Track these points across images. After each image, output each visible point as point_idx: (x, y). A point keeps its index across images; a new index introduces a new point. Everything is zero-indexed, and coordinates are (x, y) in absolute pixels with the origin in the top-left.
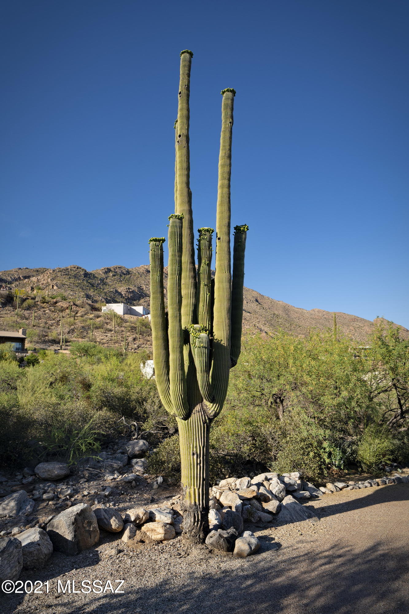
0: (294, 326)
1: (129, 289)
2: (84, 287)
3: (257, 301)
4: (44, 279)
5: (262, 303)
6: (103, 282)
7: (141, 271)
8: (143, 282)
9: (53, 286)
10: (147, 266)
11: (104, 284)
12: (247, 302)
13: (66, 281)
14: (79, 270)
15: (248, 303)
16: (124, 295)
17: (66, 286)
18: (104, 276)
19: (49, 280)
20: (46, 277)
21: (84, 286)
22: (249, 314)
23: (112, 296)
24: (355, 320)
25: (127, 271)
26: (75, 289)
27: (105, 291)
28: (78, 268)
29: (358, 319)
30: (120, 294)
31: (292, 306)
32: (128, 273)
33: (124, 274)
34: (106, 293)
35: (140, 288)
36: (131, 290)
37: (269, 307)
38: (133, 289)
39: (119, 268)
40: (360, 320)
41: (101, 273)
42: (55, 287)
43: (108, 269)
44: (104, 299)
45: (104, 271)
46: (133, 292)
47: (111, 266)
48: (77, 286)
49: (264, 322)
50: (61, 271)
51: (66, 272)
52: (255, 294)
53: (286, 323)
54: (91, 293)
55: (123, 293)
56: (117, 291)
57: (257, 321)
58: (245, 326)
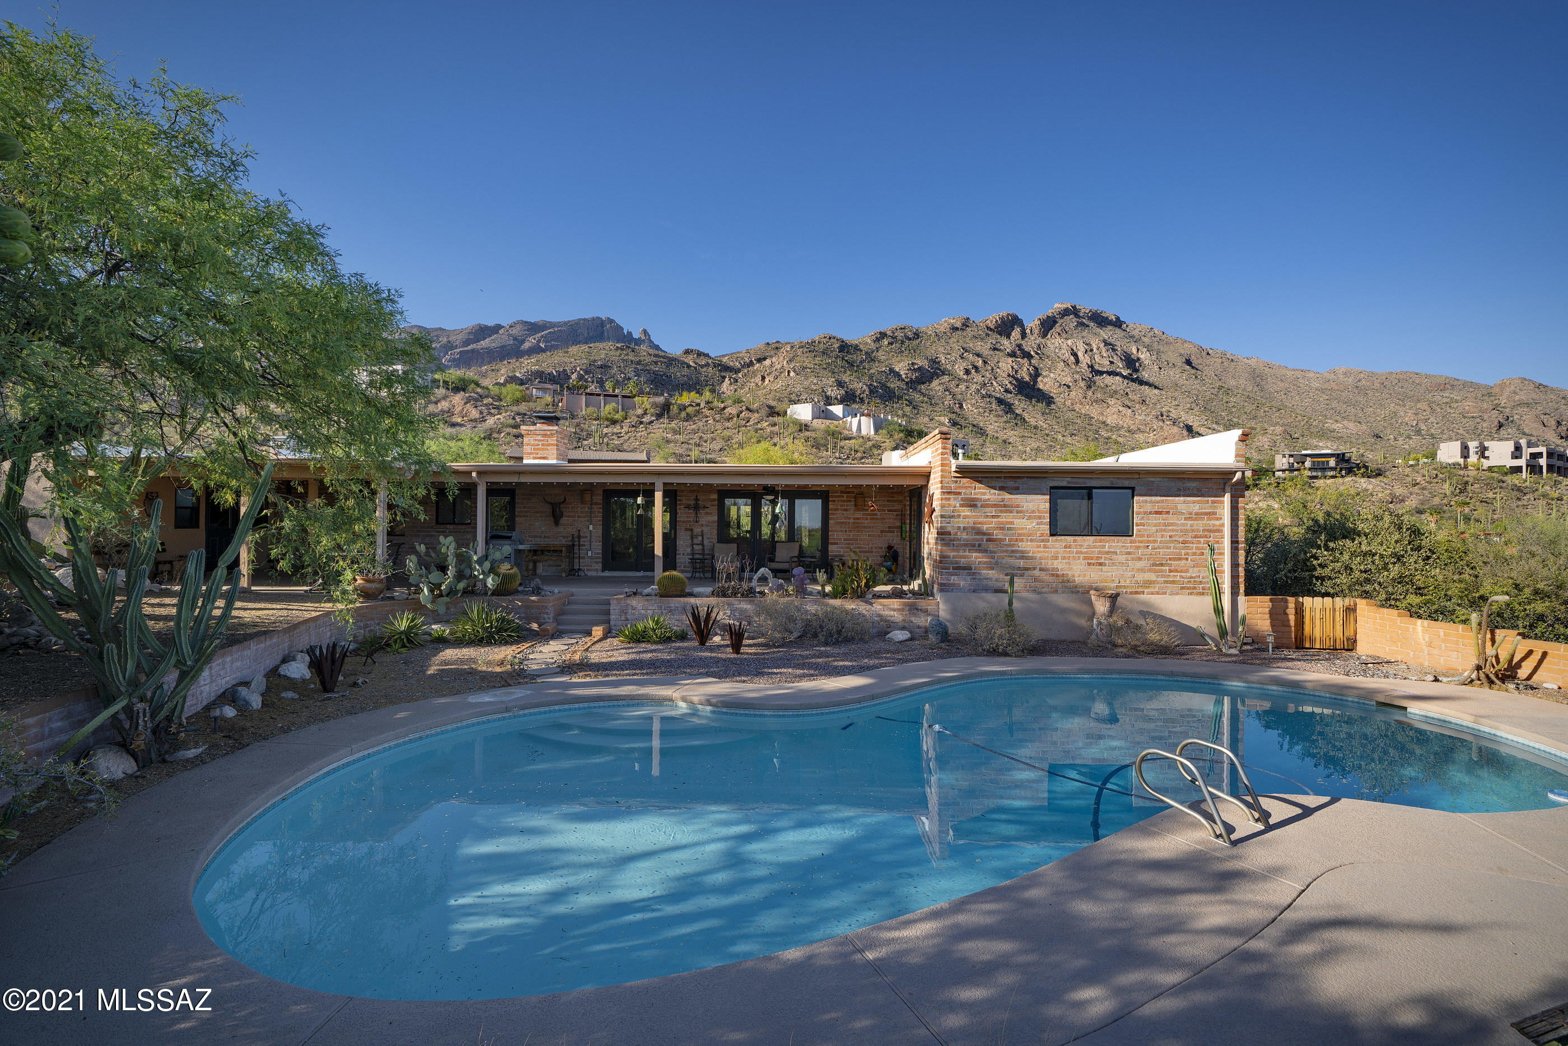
0: (1267, 409)
1: (913, 364)
2: (836, 370)
3: (1188, 362)
4: (779, 361)
5: (1200, 367)
6: (870, 357)
7: (942, 329)
8: (941, 349)
9: (789, 372)
10: (954, 319)
11: (872, 360)
12: (1160, 368)
13: (808, 361)
14: (832, 340)
15: (1163, 369)
16: (904, 376)
17: (808, 370)
18: (873, 346)
19: (785, 362)
20: (782, 358)
21: (836, 367)
22: (1156, 391)
23: (882, 380)
24: (1447, 386)
25: (915, 334)
26: (822, 373)
27: (872, 371)
28: (830, 338)
29: (1456, 383)
30: (898, 375)
31: (1280, 366)
32: (917, 335)
33: (910, 339)
34: (871, 377)
35: (934, 362)
36: (916, 367)
37: (1217, 373)
38: (921, 364)
39: (901, 329)
40: (1461, 386)
41: (869, 341)
42: (792, 374)
43: (881, 333)
44: (867, 385)
45: (874, 338)
46: (920, 369)
47: (887, 327)
48: (826, 369)
49: (1188, 405)
50: (802, 347)
51: (810, 347)
52: (1187, 349)
53: (1246, 404)
54: (845, 378)
55: (902, 373)
56: (892, 370)
57: (1174, 403)
58: (1137, 416)
